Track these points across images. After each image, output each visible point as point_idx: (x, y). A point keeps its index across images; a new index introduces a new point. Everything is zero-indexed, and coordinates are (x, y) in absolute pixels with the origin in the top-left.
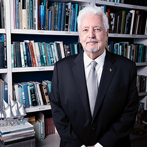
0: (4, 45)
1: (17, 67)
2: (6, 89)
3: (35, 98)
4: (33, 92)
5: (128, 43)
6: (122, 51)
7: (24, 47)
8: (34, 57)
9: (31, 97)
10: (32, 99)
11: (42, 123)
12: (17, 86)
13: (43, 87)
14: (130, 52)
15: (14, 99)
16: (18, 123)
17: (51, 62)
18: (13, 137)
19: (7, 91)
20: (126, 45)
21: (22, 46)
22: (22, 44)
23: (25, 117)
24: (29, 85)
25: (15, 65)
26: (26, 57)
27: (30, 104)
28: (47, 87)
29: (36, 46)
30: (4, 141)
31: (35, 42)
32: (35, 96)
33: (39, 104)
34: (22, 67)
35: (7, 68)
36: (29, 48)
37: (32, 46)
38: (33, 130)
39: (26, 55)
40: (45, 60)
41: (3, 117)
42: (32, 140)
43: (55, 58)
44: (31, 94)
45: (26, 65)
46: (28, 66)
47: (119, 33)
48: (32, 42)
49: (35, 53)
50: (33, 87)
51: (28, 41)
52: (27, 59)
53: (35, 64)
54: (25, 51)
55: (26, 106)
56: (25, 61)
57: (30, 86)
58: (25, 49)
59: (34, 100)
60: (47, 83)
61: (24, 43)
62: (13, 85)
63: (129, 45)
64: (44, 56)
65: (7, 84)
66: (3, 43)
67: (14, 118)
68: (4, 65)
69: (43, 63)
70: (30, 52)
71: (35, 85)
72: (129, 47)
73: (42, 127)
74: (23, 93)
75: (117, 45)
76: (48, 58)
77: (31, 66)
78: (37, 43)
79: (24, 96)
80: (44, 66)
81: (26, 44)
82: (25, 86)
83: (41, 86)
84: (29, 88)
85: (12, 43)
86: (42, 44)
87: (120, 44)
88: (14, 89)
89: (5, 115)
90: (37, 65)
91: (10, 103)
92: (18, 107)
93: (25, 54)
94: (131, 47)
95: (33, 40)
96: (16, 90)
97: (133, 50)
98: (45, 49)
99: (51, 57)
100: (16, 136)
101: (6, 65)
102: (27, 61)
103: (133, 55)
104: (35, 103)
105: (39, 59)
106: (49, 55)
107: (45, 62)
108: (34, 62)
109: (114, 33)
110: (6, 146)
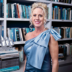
0: (2, 4)
1: (9, 18)
2: (3, 30)
3: (19, 37)
5: (70, 9)
6: (67, 13)
7: (14, 7)
8: (19, 13)
9: (17, 35)
12: (9, 28)
13: (23, 31)
14: (71, 14)
15: (7, 36)
16: (9, 49)
17: (28, 17)
19: (3, 31)
20: (69, 10)
21: (12, 6)
22: (13, 5)
27: (16, 40)
28: (25, 31)
29: (20, 6)
30: (2, 59)
31: (19, 4)
32: (19, 35)
33: (21, 40)
34: (12, 18)
35: (4, 17)
36: (16, 7)
37: (18, 6)
39: (15, 11)
40: (25, 15)
46: (16, 18)
47: (66, 2)
48: (18, 4)
49: (19, 11)
50: (18, 30)
51: (16, 4)
52: (15, 14)
53: (19, 17)
54: (14, 9)
55: (14, 41)
58: (14, 8)
59: (18, 37)
62: (7, 28)
64: (24, 13)
65: (3, 27)
67: (7, 47)
69: (24, 17)
70: (17, 10)
71: (19, 29)
72: (71, 11)
74: (12, 33)
75: (64, 10)
77: (17, 18)
78: (20, 5)
79: (12, 35)
82: (13, 29)
84: (16, 30)
85: (7, 4)
86: (23, 6)
89: (2, 44)
93: (14, 10)
96: (8, 31)
98: (25, 9)
102: (15, 15)
104: (19, 40)
105: (21, 14)
106: (27, 13)
107: (25, 16)
108: (19, 15)
109: (63, 2)
110: (3, 61)
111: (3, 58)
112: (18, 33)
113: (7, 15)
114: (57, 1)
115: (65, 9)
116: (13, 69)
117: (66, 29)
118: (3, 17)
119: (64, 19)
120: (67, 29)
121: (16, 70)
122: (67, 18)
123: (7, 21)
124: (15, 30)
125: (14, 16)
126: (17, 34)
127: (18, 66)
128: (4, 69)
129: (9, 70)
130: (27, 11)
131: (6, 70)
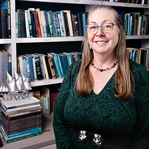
0: (7, 12)
1: (21, 37)
2: (10, 61)
3: (41, 72)
4: (38, 64)
5: (139, 13)
6: (133, 22)
7: (29, 16)
8: (40, 27)
9: (37, 70)
10: (37, 72)
11: (47, 98)
13: (49, 60)
14: (141, 24)
15: (19, 72)
16: (22, 98)
17: (58, 33)
18: (19, 112)
19: (11, 63)
20: (137, 16)
21: (27, 14)
22: (27, 12)
23: (30, 91)
24: (34, 57)
25: (20, 35)
26: (31, 26)
27: (35, 77)
28: (53, 60)
29: (41, 14)
30: (9, 116)
31: (40, 10)
32: (40, 69)
33: (45, 77)
34: (26, 37)
35: (11, 38)
36: (35, 17)
37: (37, 14)
38: (39, 105)
39: (32, 24)
40: (51, 30)
41: (7, 91)
42: (38, 116)
43: (62, 29)
44: (36, 66)
45: (31, 35)
46: (34, 36)
48: (38, 10)
49: (40, 23)
50: (38, 59)
51: (33, 9)
52: (32, 29)
53: (41, 34)
54: (30, 20)
55: (31, 79)
56: (30, 31)
57: (36, 59)
58: (30, 18)
59: (39, 73)
60: (53, 56)
61: (29, 11)
62: (17, 57)
63: (140, 16)
64: (50, 26)
65: (11, 56)
66: (7, 10)
67: (19, 92)
68: (8, 35)
69: (49, 34)
70: (36, 21)
71: (41, 58)
72: (140, 18)
73: (47, 102)
74: (28, 66)
75: (128, 16)
76: (54, 28)
77: (37, 37)
78: (42, 12)
79: (28, 69)
80: (50, 36)
81: (31, 12)
82: (30, 58)
83: (46, 58)
84: (34, 61)
85: (16, 11)
87: (131, 15)
88: (18, 62)
89: (9, 89)
90: (43, 36)
91: (15, 76)
92: (22, 81)
93: (30, 23)
94: (142, 18)
95: (38, 8)
96: (20, 62)
97: (145, 22)
98: (52, 19)
99: (57, 28)
100: (21, 111)
101: (10, 35)
102: (33, 31)
103: (144, 27)
104: (40, 77)
105: (45, 29)
106: (55, 25)
107: (51, 33)
108: (39, 32)
109: (125, 2)
110: (11, 122)
111: (12, 116)
112: (39, 66)
113: (17, 32)
114: (114, 1)
115: (129, 14)
116: (30, 134)
117: (130, 53)
118: (10, 36)
119: (127, 35)
120: (132, 52)
121: (37, 135)
122: (132, 31)
123: (17, 44)
124: (33, 59)
125: (30, 34)
126: (38, 68)
127: (40, 128)
128: (14, 135)
129: (24, 135)
130: (55, 22)
131: (18, 137)
